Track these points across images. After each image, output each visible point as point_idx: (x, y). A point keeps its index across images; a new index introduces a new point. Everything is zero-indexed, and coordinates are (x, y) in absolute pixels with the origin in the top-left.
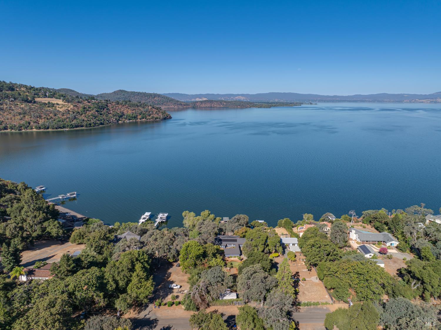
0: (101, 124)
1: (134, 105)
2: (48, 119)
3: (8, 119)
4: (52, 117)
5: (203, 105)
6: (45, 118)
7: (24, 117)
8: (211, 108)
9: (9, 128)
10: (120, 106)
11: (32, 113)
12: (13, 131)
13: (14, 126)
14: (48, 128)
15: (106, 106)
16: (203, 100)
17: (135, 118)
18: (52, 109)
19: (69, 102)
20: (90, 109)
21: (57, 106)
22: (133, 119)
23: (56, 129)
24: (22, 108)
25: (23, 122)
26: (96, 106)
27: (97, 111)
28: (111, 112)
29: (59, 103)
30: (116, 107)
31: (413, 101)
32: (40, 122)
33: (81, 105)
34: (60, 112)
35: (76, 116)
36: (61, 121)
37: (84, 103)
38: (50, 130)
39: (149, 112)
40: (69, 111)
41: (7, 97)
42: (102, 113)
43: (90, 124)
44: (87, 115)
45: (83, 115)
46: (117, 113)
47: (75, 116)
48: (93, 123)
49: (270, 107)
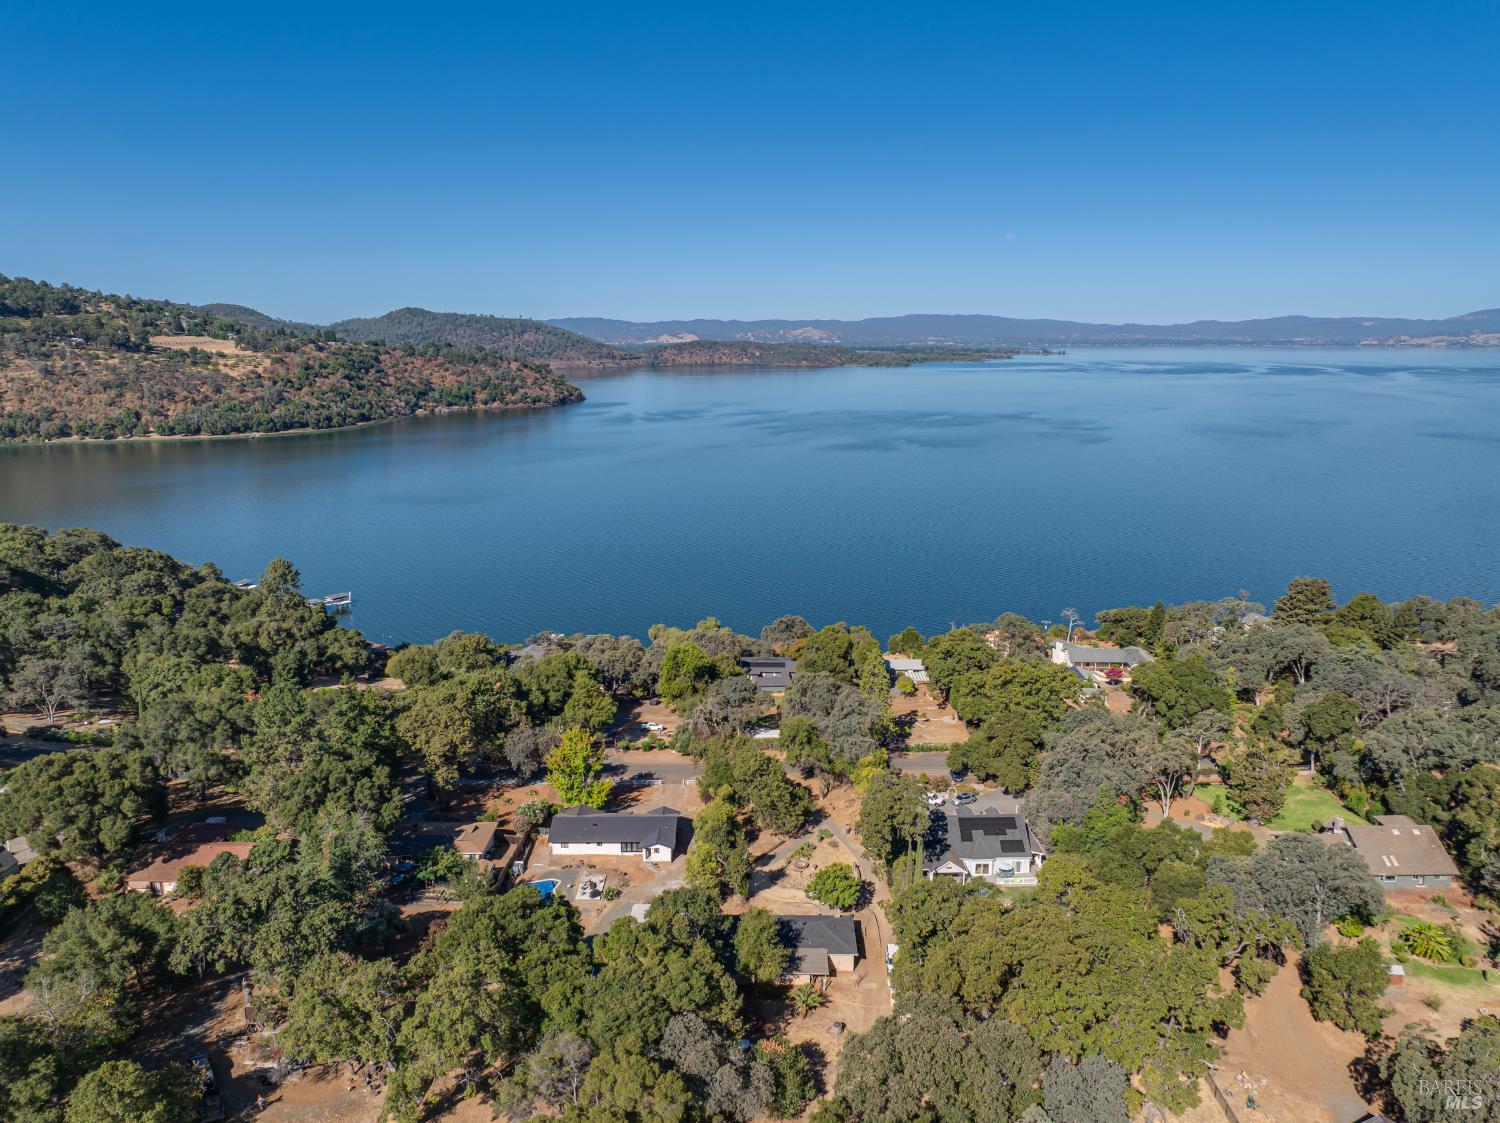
0: (364, 418)
1: (461, 359)
2: (194, 402)
3: (70, 404)
4: (206, 397)
5: (685, 359)
6: (186, 398)
7: (121, 395)
8: (712, 368)
9: (75, 430)
10: (419, 363)
11: (144, 384)
12: (88, 439)
13: (89, 423)
14: (198, 431)
15: (373, 362)
16: (683, 341)
17: (467, 398)
18: (205, 372)
19: (256, 349)
20: (324, 372)
21: (222, 361)
22: (463, 401)
23: (224, 433)
24: (114, 369)
25: (118, 412)
26: (342, 360)
27: (347, 377)
28: (391, 379)
29: (226, 352)
30: (406, 364)
31: (1391, 342)
32: (169, 413)
33: (295, 358)
34: (233, 379)
35: (285, 394)
36: (238, 408)
37: (304, 353)
38: (204, 437)
39: (514, 380)
40: (260, 376)
41: (62, 333)
42: (363, 382)
43: (329, 419)
44: (316, 389)
45: (305, 389)
46: (409, 383)
47: (280, 394)
48: (339, 414)
49: (907, 363)
